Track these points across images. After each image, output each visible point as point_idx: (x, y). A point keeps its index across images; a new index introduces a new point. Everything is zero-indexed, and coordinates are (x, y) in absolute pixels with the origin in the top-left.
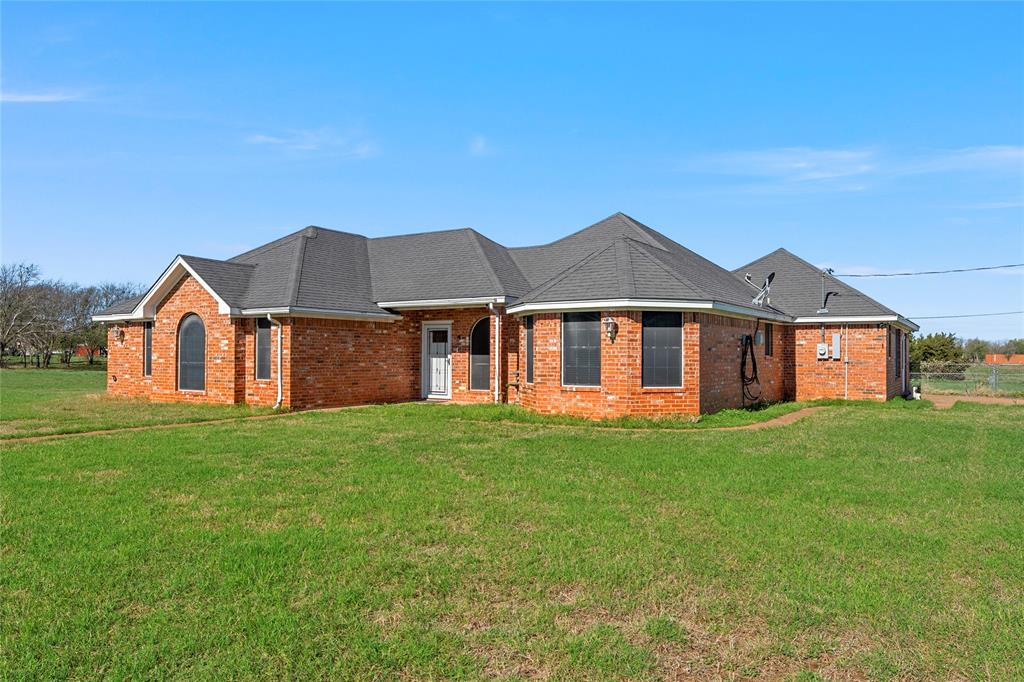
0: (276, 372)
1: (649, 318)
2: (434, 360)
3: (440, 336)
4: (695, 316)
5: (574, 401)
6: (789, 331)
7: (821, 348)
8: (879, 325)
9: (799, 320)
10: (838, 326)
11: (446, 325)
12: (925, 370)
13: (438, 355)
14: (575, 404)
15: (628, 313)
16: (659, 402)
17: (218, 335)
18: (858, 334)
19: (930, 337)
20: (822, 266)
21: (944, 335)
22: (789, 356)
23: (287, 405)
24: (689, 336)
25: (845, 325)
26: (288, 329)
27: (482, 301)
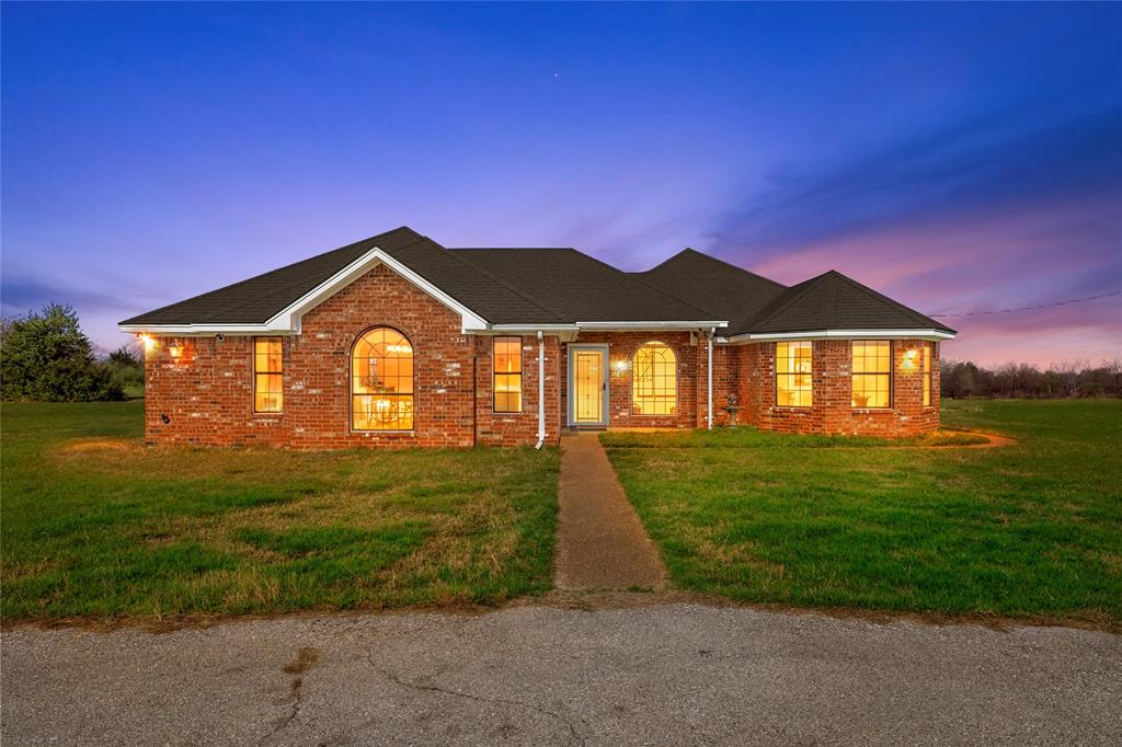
0: (533, 403)
5: (866, 422)
11: (601, 348)
14: (868, 426)
17: (439, 357)
26: (554, 350)
27: (701, 325)
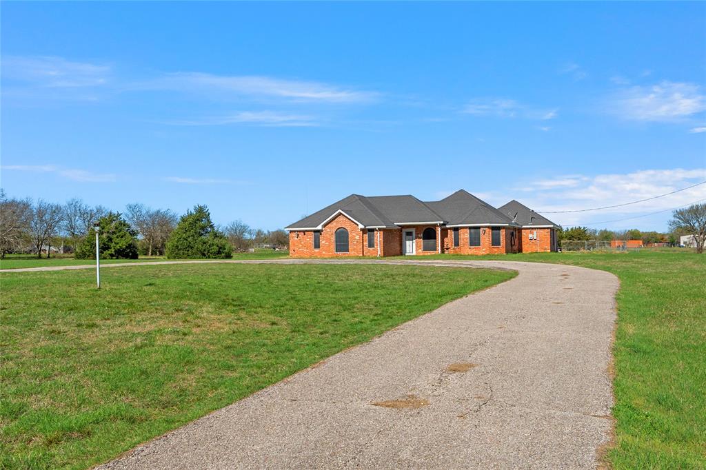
0: (377, 245)
1: (493, 228)
2: (407, 242)
3: (409, 234)
4: (504, 227)
6: (520, 230)
7: (530, 236)
8: (548, 228)
9: (523, 227)
10: (535, 228)
11: (413, 230)
12: (564, 244)
13: (409, 240)
14: (473, 251)
15: (488, 227)
16: (496, 250)
17: (354, 234)
18: (541, 231)
19: (572, 229)
20: (531, 209)
21: (580, 228)
22: (520, 239)
23: (382, 255)
24: (503, 232)
25: (537, 228)
26: (382, 232)
27: (436, 223)
